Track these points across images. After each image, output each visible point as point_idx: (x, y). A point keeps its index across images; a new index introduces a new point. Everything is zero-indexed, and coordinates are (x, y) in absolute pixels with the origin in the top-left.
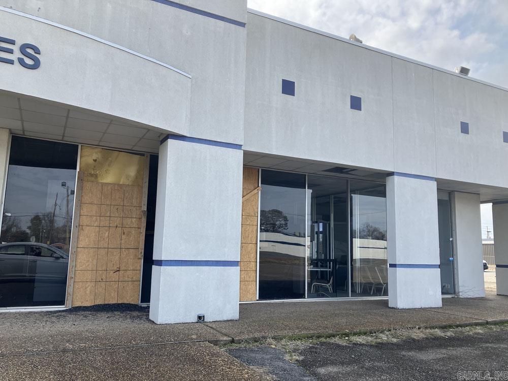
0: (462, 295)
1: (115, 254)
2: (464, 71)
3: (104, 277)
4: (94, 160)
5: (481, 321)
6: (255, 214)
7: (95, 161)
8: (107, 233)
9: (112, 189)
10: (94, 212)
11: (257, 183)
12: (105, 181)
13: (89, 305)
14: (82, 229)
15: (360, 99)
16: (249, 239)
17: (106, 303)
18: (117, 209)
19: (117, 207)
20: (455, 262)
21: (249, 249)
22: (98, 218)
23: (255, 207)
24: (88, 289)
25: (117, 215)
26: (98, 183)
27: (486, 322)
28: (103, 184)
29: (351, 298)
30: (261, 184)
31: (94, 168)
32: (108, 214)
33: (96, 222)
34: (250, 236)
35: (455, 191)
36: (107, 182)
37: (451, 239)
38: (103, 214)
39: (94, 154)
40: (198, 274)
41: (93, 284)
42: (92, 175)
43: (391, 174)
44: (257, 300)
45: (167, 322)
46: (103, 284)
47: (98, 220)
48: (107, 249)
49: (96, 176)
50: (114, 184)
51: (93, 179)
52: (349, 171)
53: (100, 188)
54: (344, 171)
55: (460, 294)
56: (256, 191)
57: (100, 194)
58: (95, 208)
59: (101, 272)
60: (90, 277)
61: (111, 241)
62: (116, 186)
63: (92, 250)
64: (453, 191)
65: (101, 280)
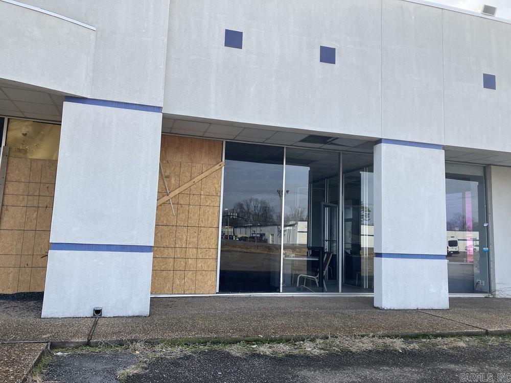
0: (499, 295)
1: (43, 237)
2: (489, 10)
3: (30, 263)
4: (23, 134)
5: (477, 330)
6: (217, 194)
7: (25, 135)
8: (35, 214)
9: (42, 166)
10: (21, 191)
11: (221, 158)
12: (34, 157)
13: (11, 293)
14: (7, 210)
15: (334, 50)
16: (209, 223)
17: (31, 291)
18: (48, 188)
19: (47, 185)
20: (491, 252)
21: (209, 233)
22: (26, 197)
23: (217, 186)
24: (11, 275)
25: (48, 194)
26: (26, 159)
27: (484, 331)
28: (32, 160)
29: (340, 294)
30: (226, 159)
31: (24, 142)
32: (37, 193)
33: (23, 202)
34: (210, 219)
35: (491, 165)
36: (37, 158)
37: (485, 225)
38: (31, 193)
39: (24, 128)
40: (96, 260)
41: (17, 270)
42: (20, 150)
43: (379, 141)
44: (217, 293)
45: (53, 316)
46: (28, 270)
47: (26, 200)
48: (34, 232)
49: (25, 152)
50: (45, 160)
51: (21, 155)
52: (334, 140)
53: (29, 164)
54: (328, 141)
55: (497, 293)
56: (217, 167)
57: (29, 171)
58: (22, 186)
59: (26, 257)
60: (13, 263)
61: (39, 223)
62: (47, 162)
63: (17, 232)
64: (488, 165)
65: (26, 266)
